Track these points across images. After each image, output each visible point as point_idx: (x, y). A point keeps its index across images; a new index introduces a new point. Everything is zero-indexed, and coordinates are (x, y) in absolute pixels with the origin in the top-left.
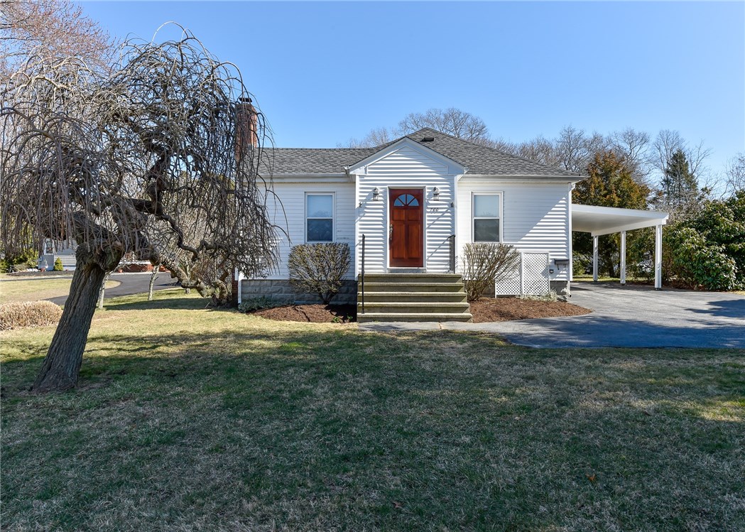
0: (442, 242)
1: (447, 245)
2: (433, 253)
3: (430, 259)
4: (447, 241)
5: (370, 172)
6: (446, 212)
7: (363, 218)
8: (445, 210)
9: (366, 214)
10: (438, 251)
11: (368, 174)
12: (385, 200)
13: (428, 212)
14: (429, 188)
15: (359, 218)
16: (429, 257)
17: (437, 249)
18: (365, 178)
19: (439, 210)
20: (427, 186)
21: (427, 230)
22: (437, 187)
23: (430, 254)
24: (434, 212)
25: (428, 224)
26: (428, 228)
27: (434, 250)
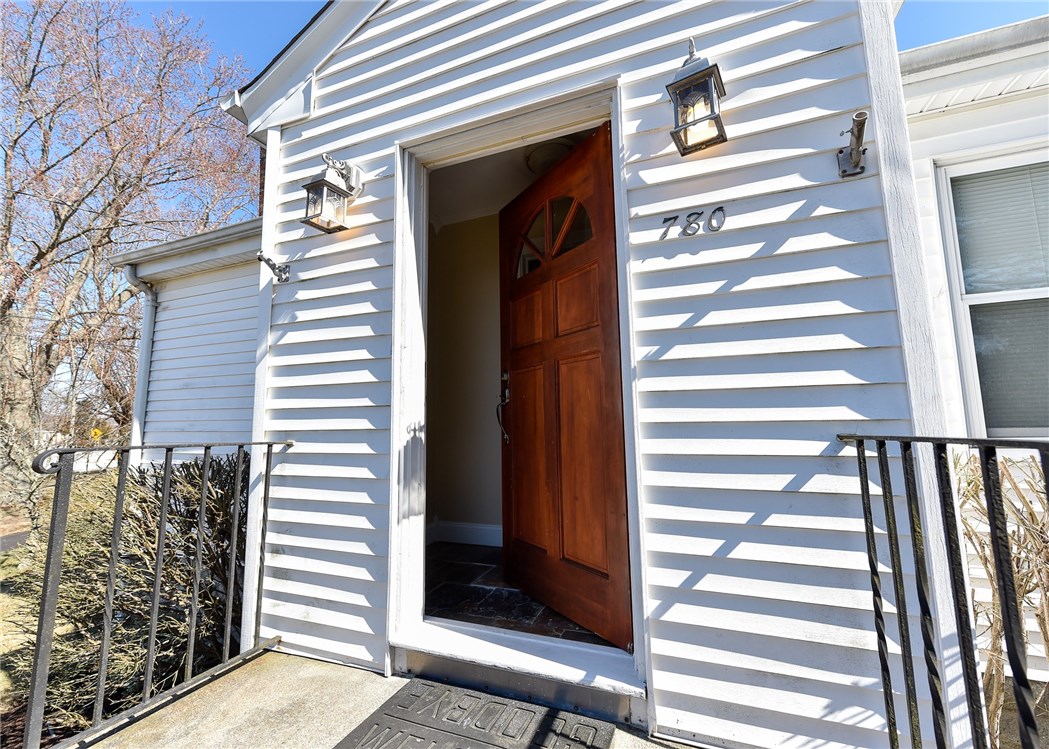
0: (777, 482)
1: (832, 503)
2: (698, 566)
3: (681, 614)
4: (830, 463)
5: (327, 100)
6: (800, 224)
7: (293, 337)
8: (782, 213)
9: (303, 316)
10: (745, 551)
11: (316, 113)
12: (385, 226)
13: (647, 251)
14: (641, 88)
15: (271, 338)
16: (669, 596)
17: (732, 535)
18: (306, 134)
19: (732, 223)
20: (625, 79)
21: (642, 386)
22: (709, 55)
23: (675, 578)
24: (688, 243)
25: (650, 337)
26: (655, 366)
27: (707, 547)
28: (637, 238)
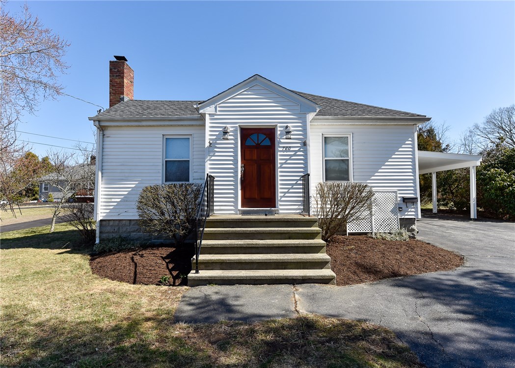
0: (295, 182)
1: (300, 184)
2: (285, 193)
3: (283, 199)
4: (300, 180)
5: (220, 111)
6: (299, 151)
7: (213, 158)
8: (297, 149)
9: (217, 154)
10: (291, 191)
11: (218, 113)
12: (236, 139)
13: (281, 151)
14: (281, 127)
15: (208, 158)
16: (281, 197)
17: (289, 189)
18: (216, 117)
19: (292, 149)
20: (279, 125)
21: (279, 170)
22: (289, 125)
23: (282, 195)
24: (286, 151)
25: (280, 163)
26: (281, 167)
27: (286, 190)
28: (279, 153)
